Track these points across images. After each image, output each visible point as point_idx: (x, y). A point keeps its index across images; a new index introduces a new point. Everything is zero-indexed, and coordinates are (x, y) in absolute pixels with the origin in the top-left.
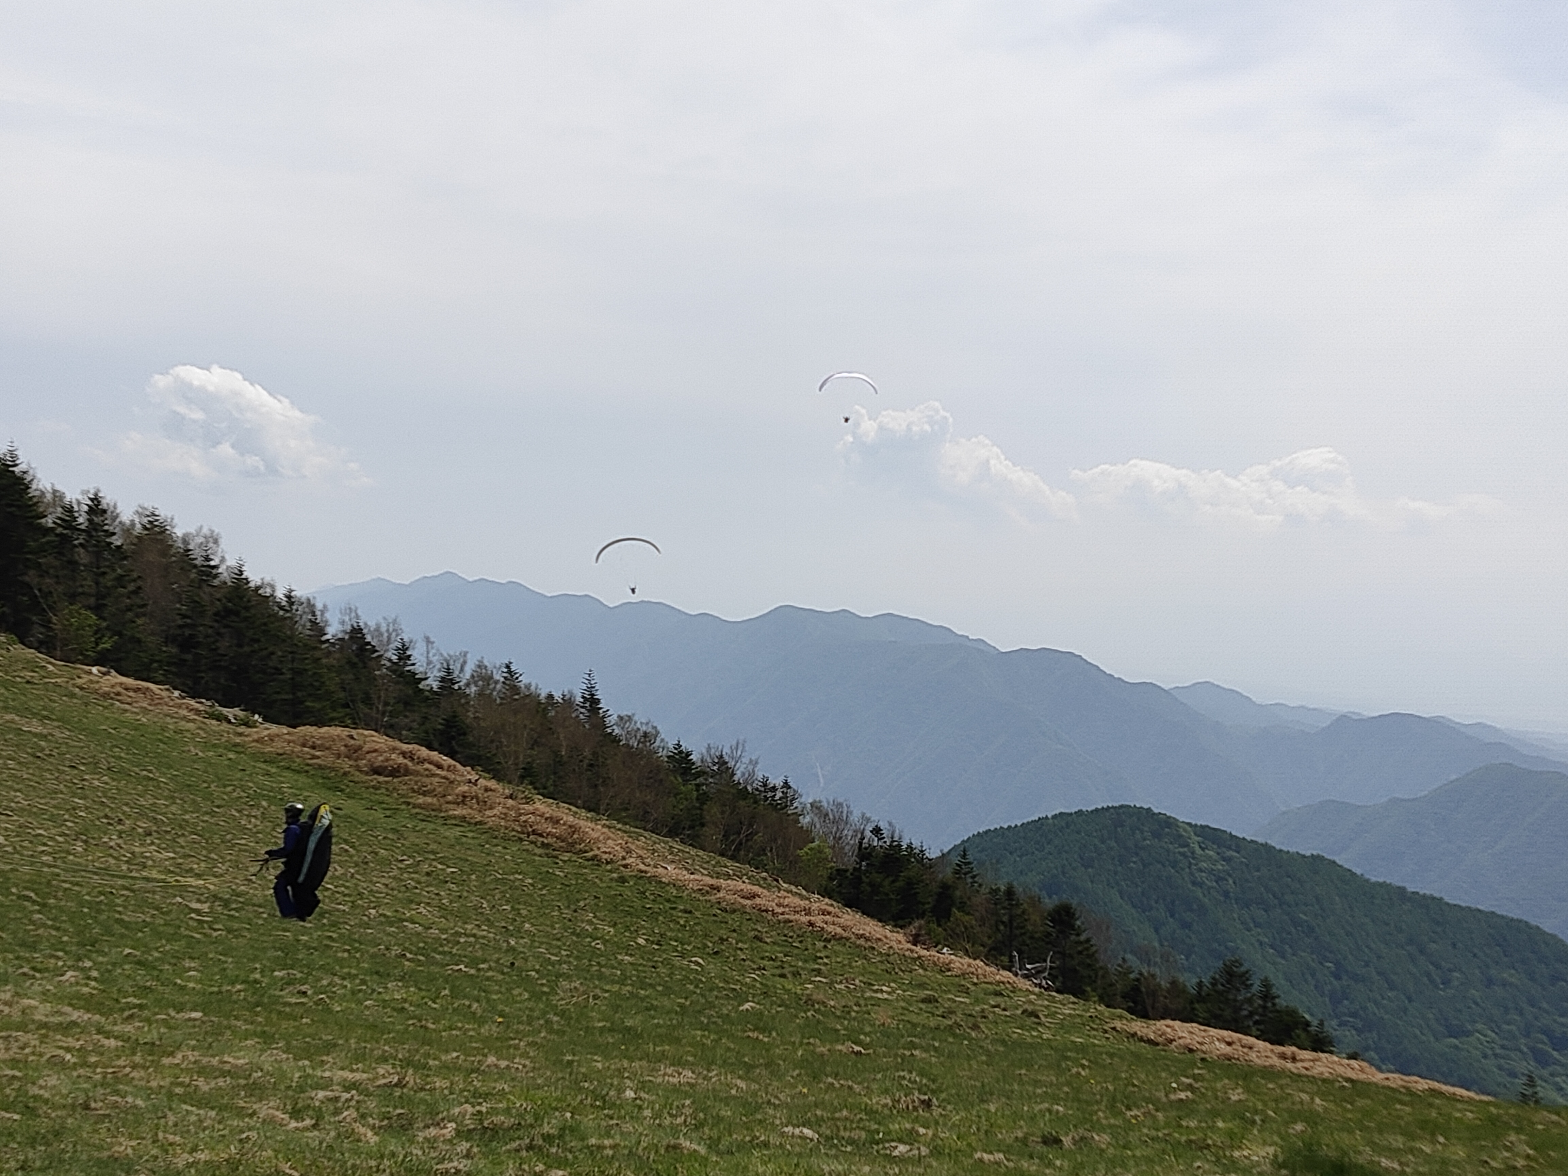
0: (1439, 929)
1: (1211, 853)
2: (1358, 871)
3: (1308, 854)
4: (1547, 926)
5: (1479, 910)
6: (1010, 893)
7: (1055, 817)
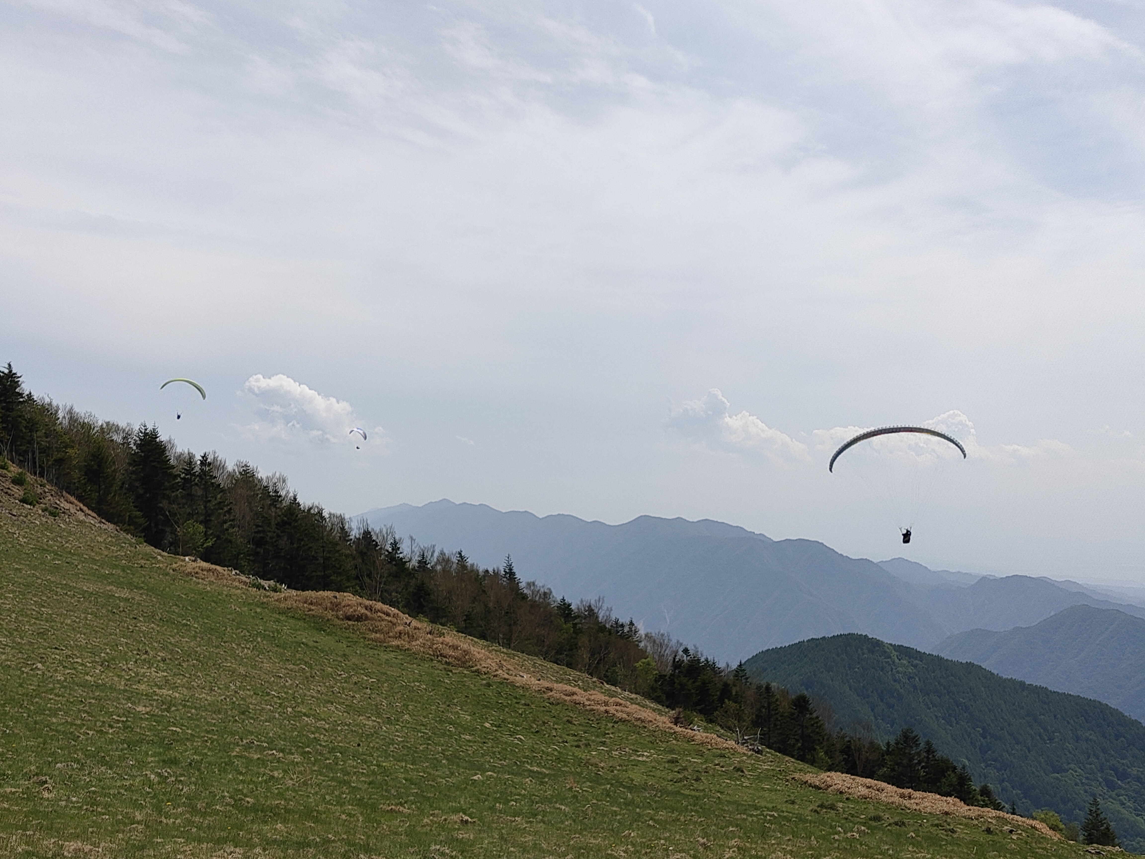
0: (1046, 706)
1: (905, 662)
2: (995, 672)
3: (964, 661)
4: (1113, 703)
5: (1070, 695)
6: (768, 688)
7: (808, 641)
